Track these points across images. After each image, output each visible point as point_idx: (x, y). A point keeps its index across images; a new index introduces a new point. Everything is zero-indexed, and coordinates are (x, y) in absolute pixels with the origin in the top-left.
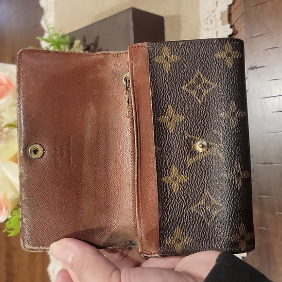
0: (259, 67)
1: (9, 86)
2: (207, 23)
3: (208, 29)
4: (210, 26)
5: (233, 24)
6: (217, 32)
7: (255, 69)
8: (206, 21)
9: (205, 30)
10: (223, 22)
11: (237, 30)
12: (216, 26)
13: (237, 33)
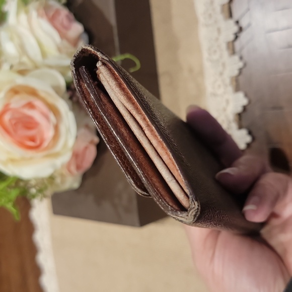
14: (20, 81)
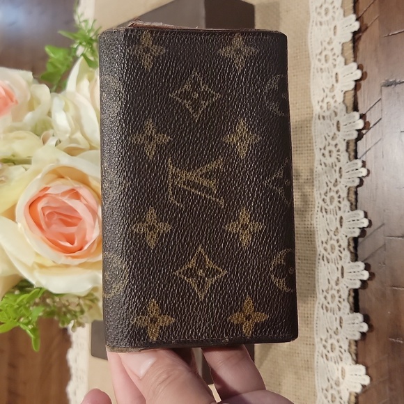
0: (400, 83)
1: (9, 100)
2: (319, 13)
3: (321, 24)
4: (325, 19)
5: (360, 14)
6: (335, 27)
7: (393, 86)
8: (318, 10)
9: (316, 24)
10: (344, 12)
11: (366, 24)
12: (334, 18)
13: (367, 28)
14: (66, 160)
